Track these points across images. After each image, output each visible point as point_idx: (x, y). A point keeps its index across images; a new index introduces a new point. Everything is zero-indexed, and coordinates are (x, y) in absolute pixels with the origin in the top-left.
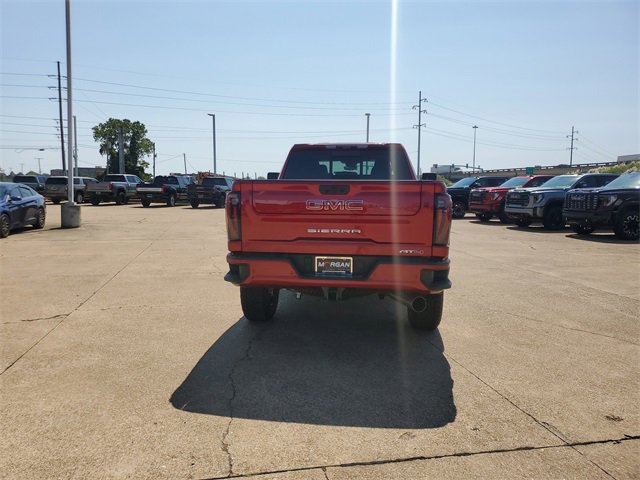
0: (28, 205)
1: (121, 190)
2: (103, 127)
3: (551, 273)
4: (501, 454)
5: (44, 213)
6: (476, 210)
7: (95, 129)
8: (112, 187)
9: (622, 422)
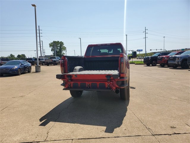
0: (26, 66)
1: (55, 61)
2: (52, 43)
3: (177, 82)
4: (129, 137)
5: (31, 68)
6: (160, 63)
7: (50, 44)
8: (52, 60)
9: (175, 129)
